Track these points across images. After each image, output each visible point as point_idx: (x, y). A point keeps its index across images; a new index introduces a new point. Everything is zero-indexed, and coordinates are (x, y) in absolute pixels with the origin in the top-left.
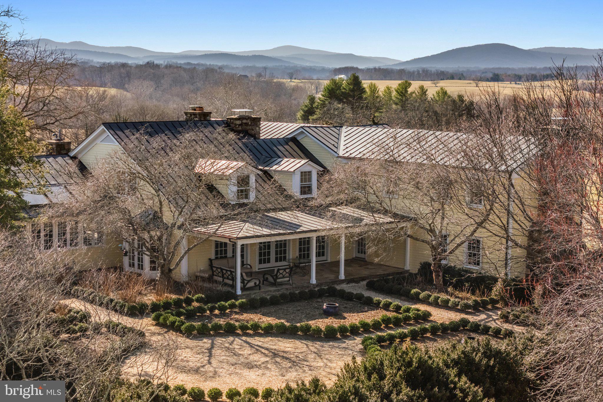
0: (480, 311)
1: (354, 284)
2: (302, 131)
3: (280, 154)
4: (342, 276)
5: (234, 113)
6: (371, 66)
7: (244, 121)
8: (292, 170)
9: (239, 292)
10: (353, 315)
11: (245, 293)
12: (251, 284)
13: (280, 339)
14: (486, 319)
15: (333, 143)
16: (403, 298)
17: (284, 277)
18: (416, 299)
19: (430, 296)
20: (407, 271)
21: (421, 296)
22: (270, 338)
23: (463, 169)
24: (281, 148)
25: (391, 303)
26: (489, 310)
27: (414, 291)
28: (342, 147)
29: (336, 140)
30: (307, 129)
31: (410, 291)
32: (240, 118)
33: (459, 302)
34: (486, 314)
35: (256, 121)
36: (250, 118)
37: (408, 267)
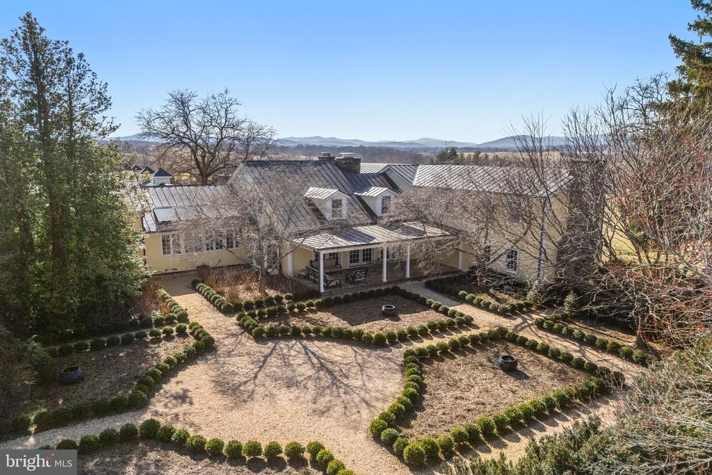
0: (516, 314)
1: (417, 282)
2: (389, 169)
3: (372, 184)
4: (408, 276)
5: (341, 156)
6: (463, 146)
7: (348, 161)
8: (375, 196)
9: (322, 290)
10: (407, 315)
11: (327, 291)
12: (333, 284)
13: (335, 344)
14: (522, 323)
15: (410, 176)
16: (452, 297)
17: (360, 277)
18: (462, 300)
19: (474, 298)
20: (460, 271)
21: (467, 297)
22: (327, 343)
23: (505, 194)
24: (373, 180)
25: (440, 305)
26: (524, 313)
27: (461, 292)
28: (416, 179)
29: (413, 174)
30: (394, 168)
31: (459, 292)
32: (345, 159)
33: (498, 306)
34: (523, 318)
35: (358, 161)
36: (353, 159)
37: (460, 267)
